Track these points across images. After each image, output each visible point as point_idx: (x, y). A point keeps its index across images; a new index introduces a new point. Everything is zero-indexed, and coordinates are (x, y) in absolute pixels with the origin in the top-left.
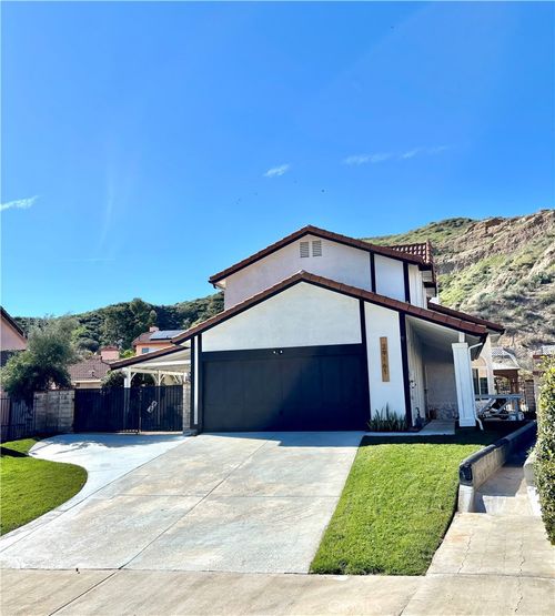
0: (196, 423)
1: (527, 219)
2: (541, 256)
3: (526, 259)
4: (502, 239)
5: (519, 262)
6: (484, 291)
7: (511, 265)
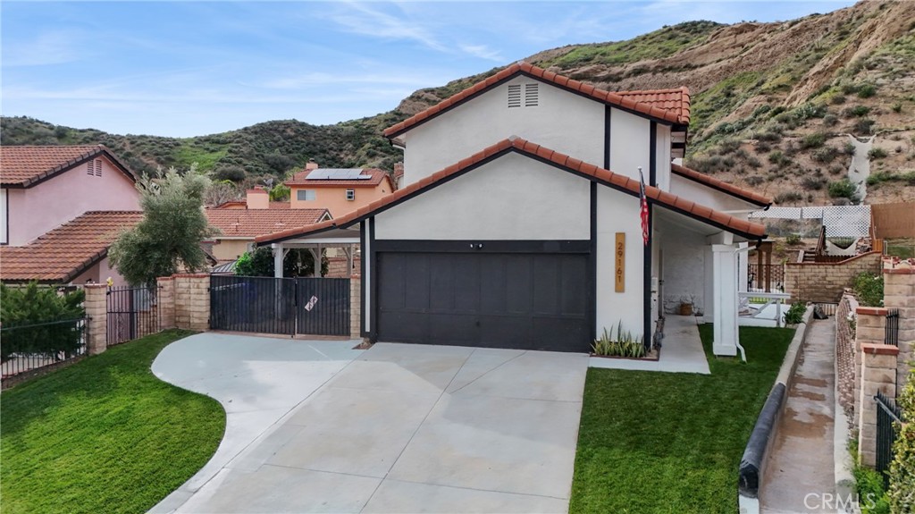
0: (368, 329)
1: (791, 25)
2: (804, 76)
3: (784, 79)
4: (756, 51)
5: (775, 83)
6: (725, 120)
7: (764, 87)
